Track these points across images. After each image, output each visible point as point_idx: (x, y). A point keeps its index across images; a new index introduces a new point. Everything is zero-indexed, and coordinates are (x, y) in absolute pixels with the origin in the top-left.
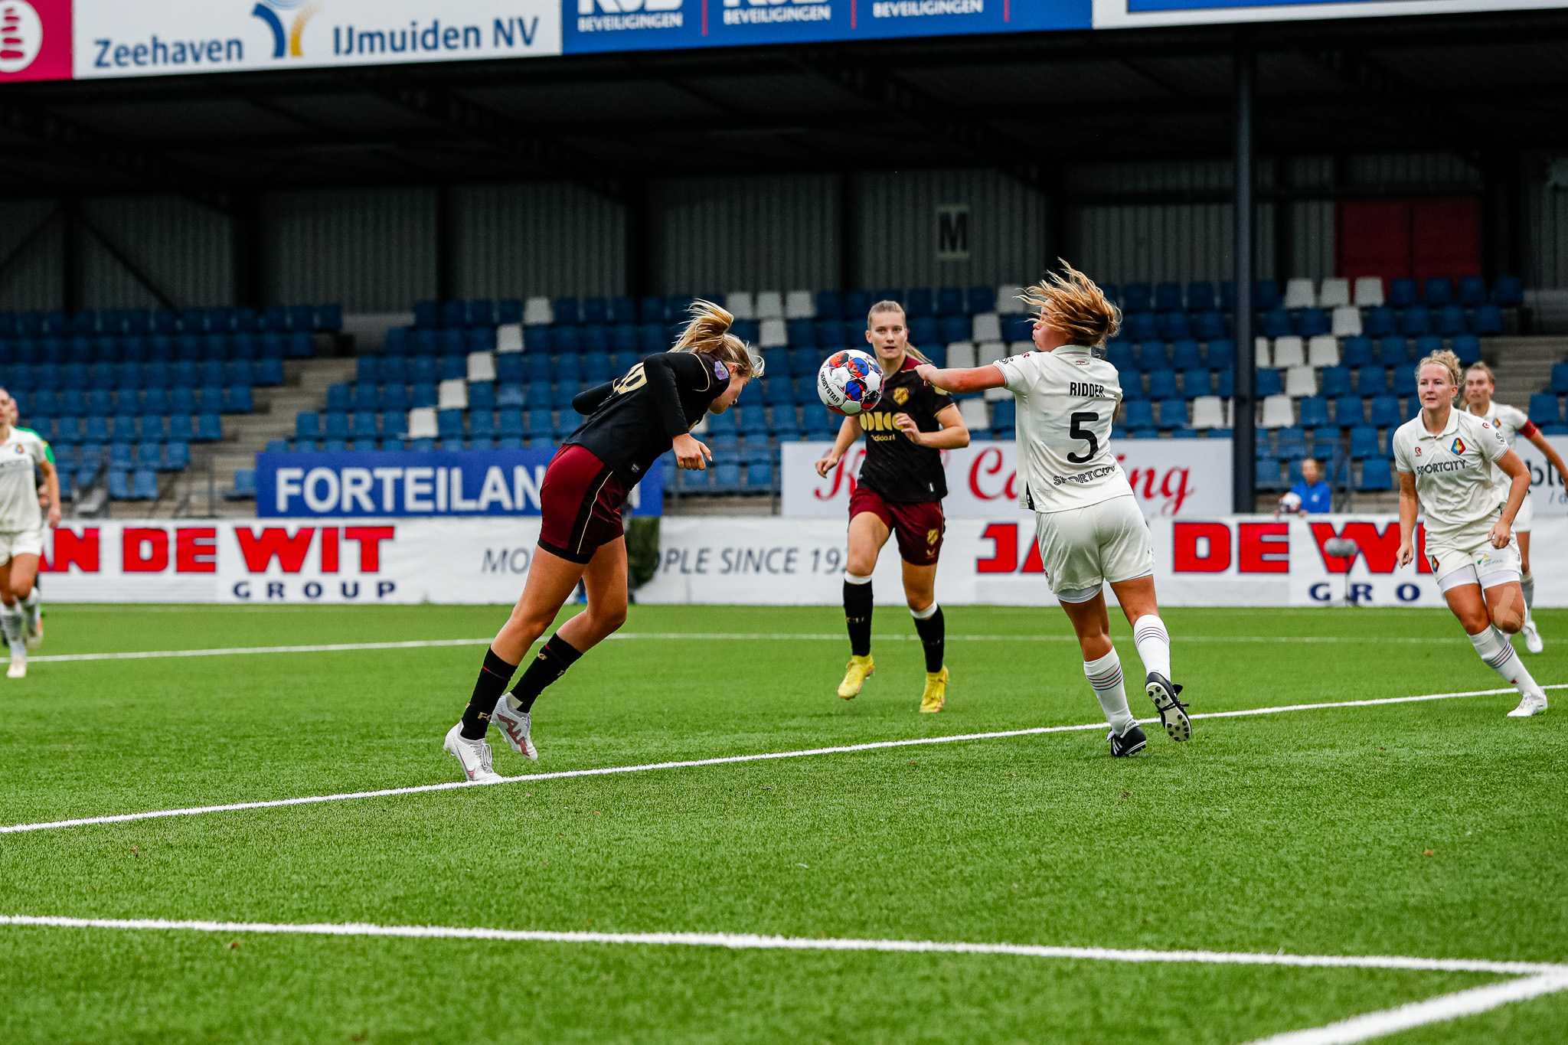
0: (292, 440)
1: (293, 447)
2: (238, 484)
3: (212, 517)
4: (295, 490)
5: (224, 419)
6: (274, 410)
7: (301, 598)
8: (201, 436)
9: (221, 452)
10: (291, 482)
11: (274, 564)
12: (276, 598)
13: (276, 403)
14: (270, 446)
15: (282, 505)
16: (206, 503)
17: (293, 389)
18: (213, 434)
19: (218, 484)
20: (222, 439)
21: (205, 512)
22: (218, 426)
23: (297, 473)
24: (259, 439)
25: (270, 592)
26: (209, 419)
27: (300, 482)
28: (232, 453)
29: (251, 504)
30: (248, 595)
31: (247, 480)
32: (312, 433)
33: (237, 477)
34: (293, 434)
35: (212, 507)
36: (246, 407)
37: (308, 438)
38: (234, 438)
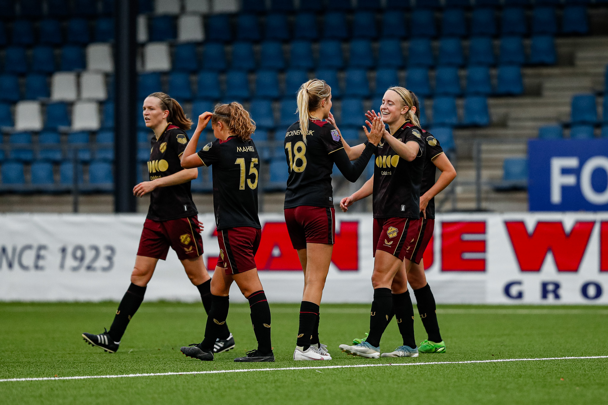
0: (567, 126)
1: (567, 132)
2: (507, 175)
3: (479, 210)
4: (570, 180)
5: (492, 101)
6: (546, 93)
7: (578, 299)
8: (466, 121)
9: (488, 138)
10: (565, 171)
11: (549, 263)
12: (551, 299)
13: (548, 84)
14: (542, 132)
15: (556, 197)
16: (473, 195)
17: (569, 70)
18: (479, 119)
19: (486, 174)
20: (490, 125)
21: (472, 205)
22: (485, 110)
23: (572, 162)
24: (530, 124)
25: (545, 294)
26: (475, 102)
27: (577, 172)
28: (501, 140)
29: (523, 195)
30: (520, 295)
31: (517, 169)
32: (588, 117)
33: (506, 165)
34: (567, 119)
35: (479, 200)
36: (516, 89)
37: (584, 123)
38: (503, 124)
